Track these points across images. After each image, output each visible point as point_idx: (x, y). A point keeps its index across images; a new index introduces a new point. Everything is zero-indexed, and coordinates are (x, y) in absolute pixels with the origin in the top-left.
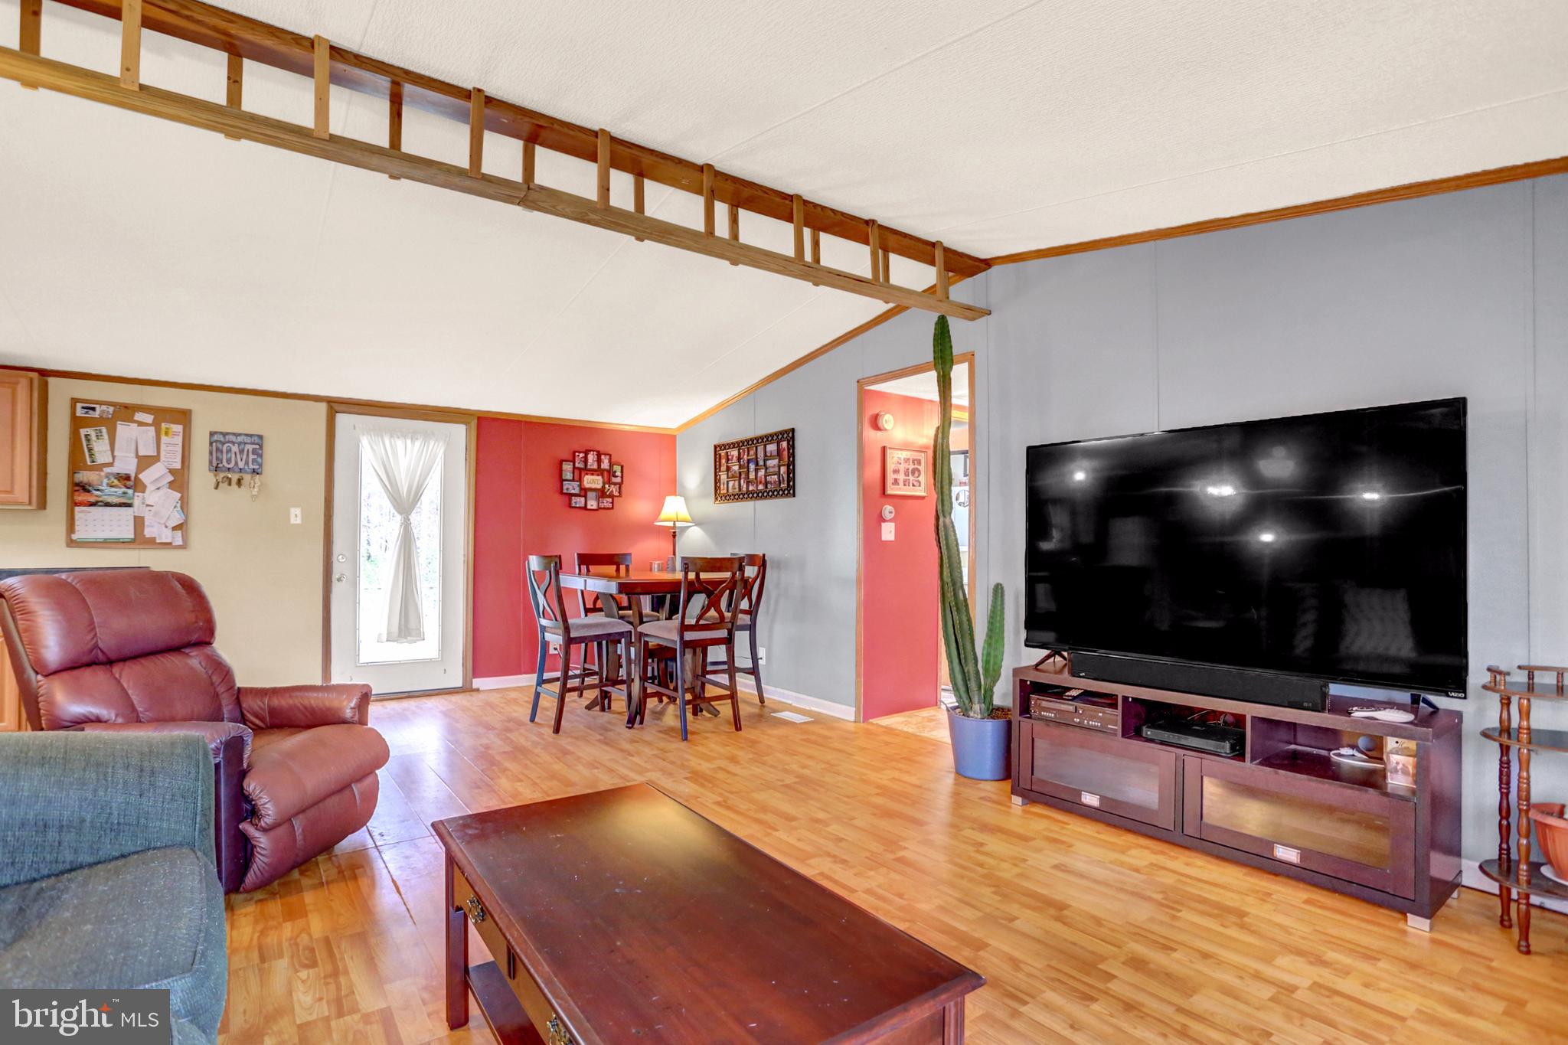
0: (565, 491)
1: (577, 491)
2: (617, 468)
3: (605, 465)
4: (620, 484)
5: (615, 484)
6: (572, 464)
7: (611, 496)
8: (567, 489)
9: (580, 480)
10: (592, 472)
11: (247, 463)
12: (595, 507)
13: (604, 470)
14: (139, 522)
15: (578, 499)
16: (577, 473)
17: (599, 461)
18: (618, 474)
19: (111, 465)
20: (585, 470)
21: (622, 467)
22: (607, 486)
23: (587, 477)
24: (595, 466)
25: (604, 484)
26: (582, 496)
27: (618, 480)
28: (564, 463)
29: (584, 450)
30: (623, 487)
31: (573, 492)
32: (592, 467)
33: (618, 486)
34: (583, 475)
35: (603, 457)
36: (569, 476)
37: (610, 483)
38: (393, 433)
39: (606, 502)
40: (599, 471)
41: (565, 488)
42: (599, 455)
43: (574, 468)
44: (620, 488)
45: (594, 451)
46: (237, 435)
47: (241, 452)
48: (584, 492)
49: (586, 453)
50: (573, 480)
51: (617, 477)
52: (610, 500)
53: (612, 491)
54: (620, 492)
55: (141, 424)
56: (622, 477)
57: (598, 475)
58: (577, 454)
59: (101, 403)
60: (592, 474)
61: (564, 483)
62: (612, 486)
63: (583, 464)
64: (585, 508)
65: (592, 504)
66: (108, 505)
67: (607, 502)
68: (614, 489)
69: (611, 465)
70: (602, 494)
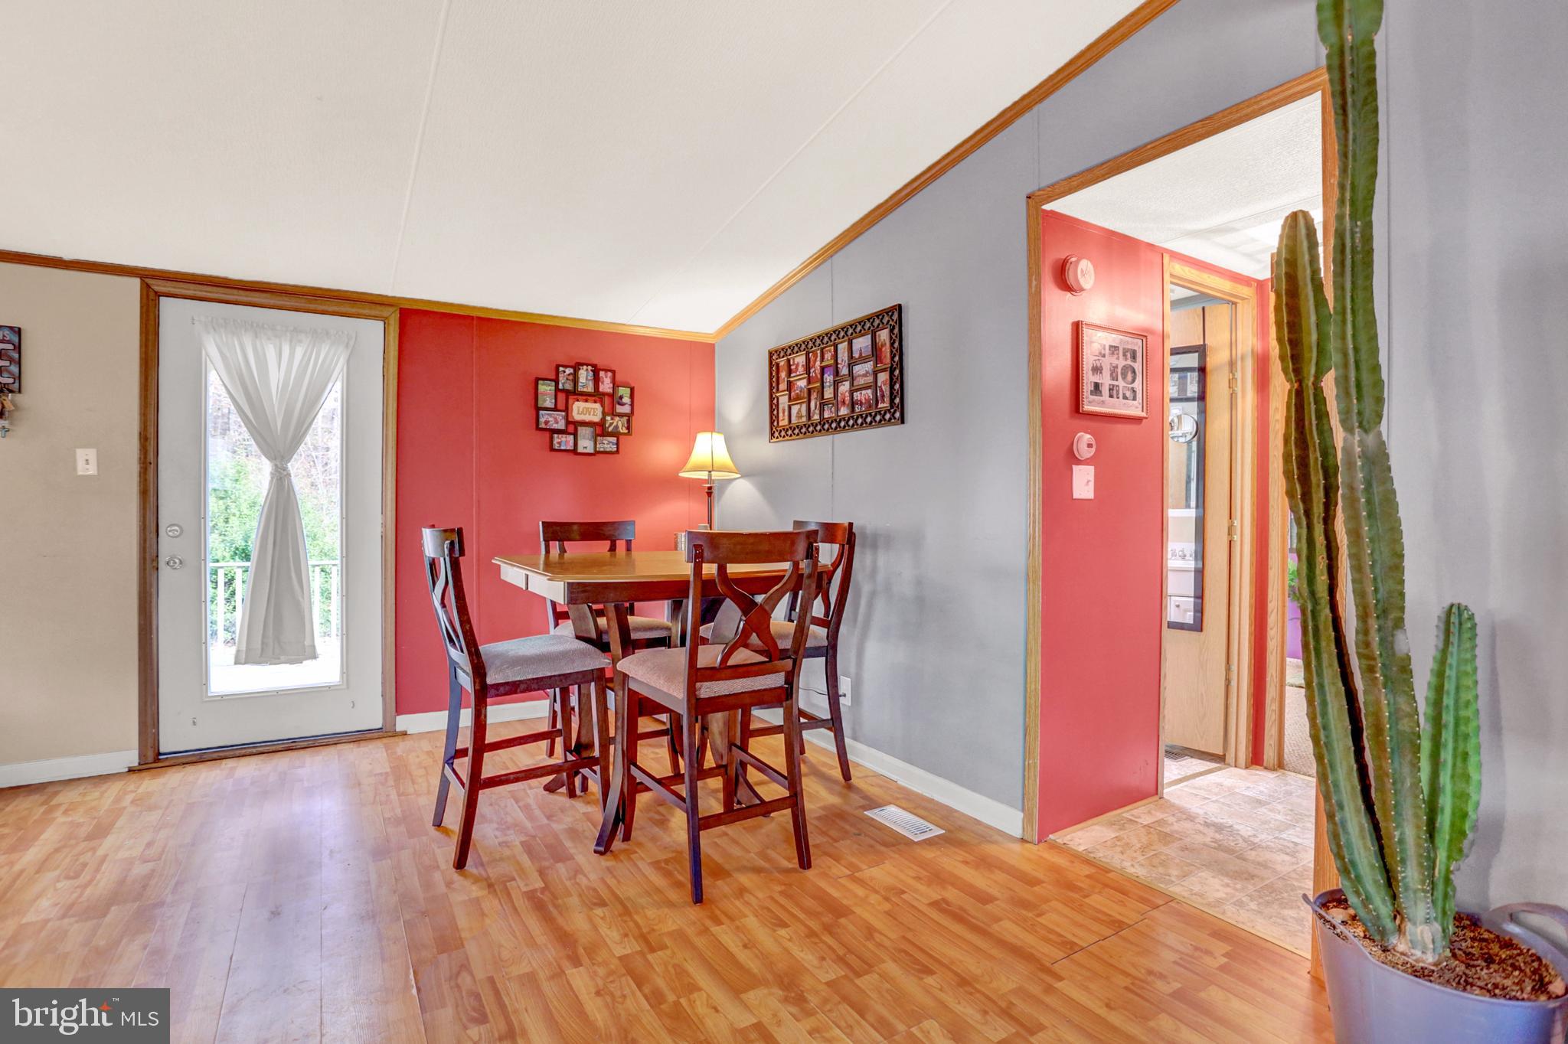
0: (542, 426)
1: (561, 425)
2: (624, 391)
3: (606, 386)
4: (629, 417)
5: (621, 415)
6: (553, 383)
7: (616, 434)
8: (546, 423)
9: (567, 410)
10: (586, 396)
12: (590, 450)
13: (604, 394)
15: (563, 438)
16: (561, 397)
17: (597, 380)
18: (626, 400)
20: (574, 393)
21: (632, 390)
22: (608, 418)
23: (577, 404)
24: (590, 388)
25: (604, 414)
26: (570, 434)
27: (626, 409)
28: (540, 382)
29: (573, 364)
30: (634, 419)
31: (555, 426)
32: (585, 390)
33: (625, 418)
34: (570, 401)
35: (602, 374)
36: (549, 403)
37: (614, 414)
38: (257, 329)
39: (607, 444)
40: (596, 396)
41: (542, 420)
42: (596, 371)
43: (557, 390)
44: (628, 421)
45: (587, 365)
48: (573, 427)
49: (576, 367)
50: (555, 409)
51: (623, 404)
52: (614, 440)
53: (617, 427)
54: (628, 428)
56: (632, 405)
57: (595, 402)
58: (561, 369)
60: (586, 401)
61: (541, 412)
62: (617, 419)
63: (572, 384)
64: (574, 451)
65: (586, 444)
67: (609, 442)
68: (620, 423)
69: (615, 385)
70: (600, 430)
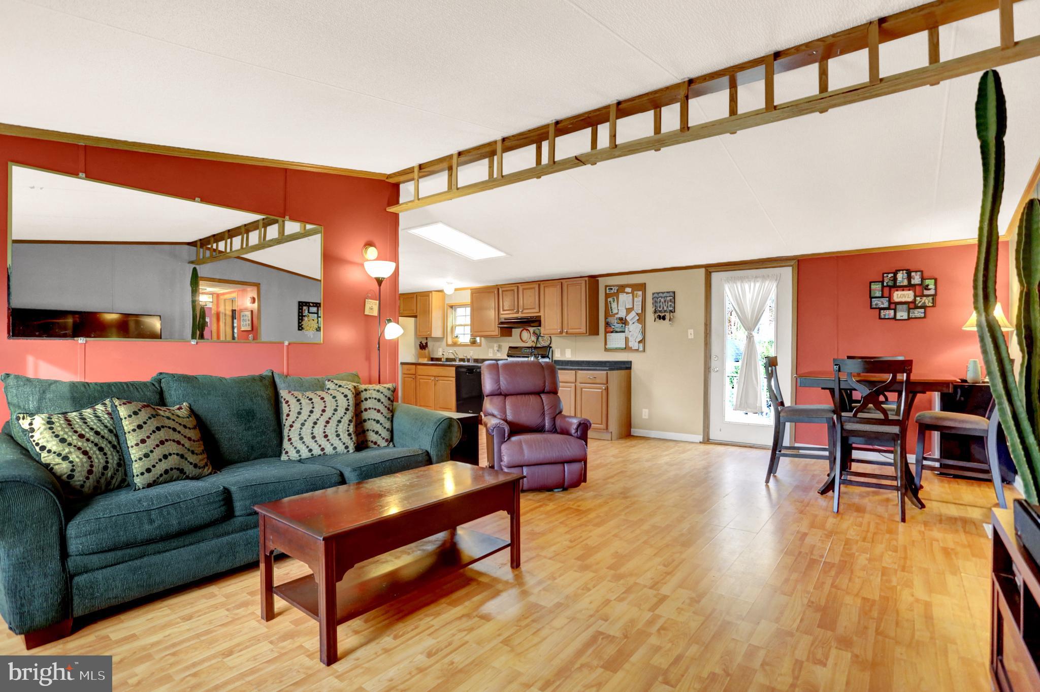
0: (874, 306)
1: (886, 305)
2: (931, 283)
3: (916, 279)
4: (934, 296)
5: (928, 296)
6: (880, 283)
7: (924, 307)
8: (876, 304)
9: (890, 297)
10: (903, 288)
11: (667, 307)
12: (905, 317)
13: (915, 285)
14: (627, 339)
15: (887, 312)
16: (886, 290)
17: (909, 278)
18: (932, 286)
19: (617, 313)
20: (895, 286)
21: (936, 280)
22: (918, 299)
23: (896, 293)
24: (905, 283)
25: (915, 296)
26: (892, 309)
27: (932, 292)
28: (872, 284)
29: (894, 271)
30: (938, 298)
31: (882, 306)
32: (902, 284)
33: (930, 298)
34: (892, 292)
35: (913, 274)
36: (878, 294)
37: (923, 296)
39: (918, 313)
40: (910, 286)
41: (874, 303)
42: (909, 273)
43: (883, 286)
44: (933, 299)
45: (903, 270)
46: (663, 293)
47: (665, 301)
48: (893, 306)
49: (895, 274)
50: (882, 297)
51: (930, 289)
52: (923, 310)
53: (925, 303)
54: (933, 303)
55: (627, 293)
56: (936, 289)
57: (909, 290)
58: (885, 275)
59: (614, 286)
60: (903, 290)
61: (873, 299)
62: (925, 298)
63: (893, 282)
64: (894, 318)
65: (902, 314)
66: (617, 332)
67: (919, 312)
68: (928, 301)
69: (923, 279)
70: (911, 306)
